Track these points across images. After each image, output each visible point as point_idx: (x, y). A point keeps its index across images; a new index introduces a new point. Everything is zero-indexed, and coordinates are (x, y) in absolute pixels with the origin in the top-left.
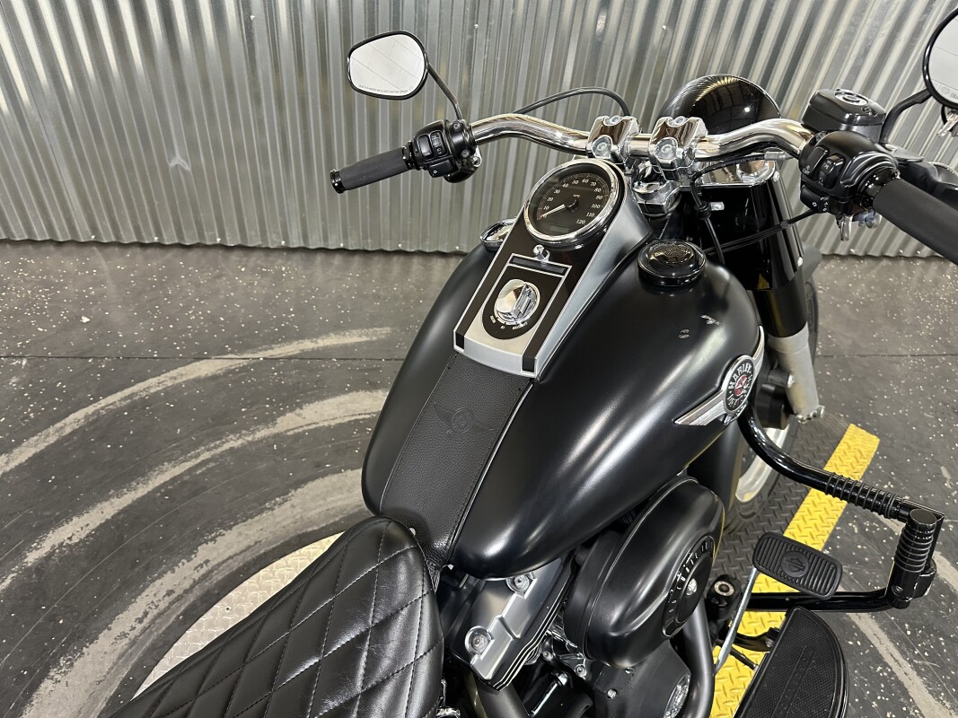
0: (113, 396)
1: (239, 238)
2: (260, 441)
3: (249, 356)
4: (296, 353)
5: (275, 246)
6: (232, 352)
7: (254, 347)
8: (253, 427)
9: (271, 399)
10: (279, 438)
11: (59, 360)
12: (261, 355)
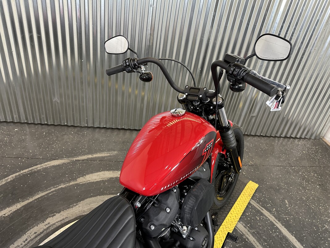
0: (25, 170)
1: (72, 123)
2: (71, 186)
3: (71, 159)
4: (86, 159)
5: (83, 126)
6: (66, 158)
7: (73, 157)
8: (69, 181)
9: (76, 173)
10: (77, 185)
11: (9, 158)
12: (75, 159)
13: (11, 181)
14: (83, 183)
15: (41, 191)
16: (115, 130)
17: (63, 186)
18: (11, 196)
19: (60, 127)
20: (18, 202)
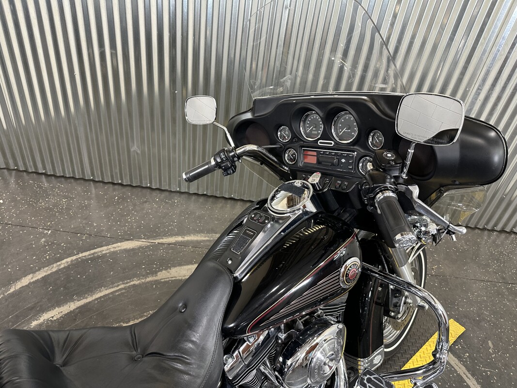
0: (85, 253)
1: (158, 185)
2: (148, 282)
3: (151, 241)
4: (173, 242)
5: (174, 190)
6: (144, 238)
7: (155, 237)
8: (146, 276)
9: (157, 263)
10: (157, 282)
11: (65, 233)
12: (157, 241)
13: (64, 268)
14: (166, 280)
15: (104, 287)
16: (220, 200)
17: (136, 282)
18: (64, 290)
19: (139, 189)
20: (72, 300)
